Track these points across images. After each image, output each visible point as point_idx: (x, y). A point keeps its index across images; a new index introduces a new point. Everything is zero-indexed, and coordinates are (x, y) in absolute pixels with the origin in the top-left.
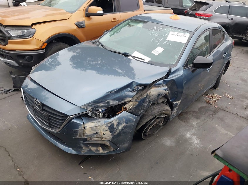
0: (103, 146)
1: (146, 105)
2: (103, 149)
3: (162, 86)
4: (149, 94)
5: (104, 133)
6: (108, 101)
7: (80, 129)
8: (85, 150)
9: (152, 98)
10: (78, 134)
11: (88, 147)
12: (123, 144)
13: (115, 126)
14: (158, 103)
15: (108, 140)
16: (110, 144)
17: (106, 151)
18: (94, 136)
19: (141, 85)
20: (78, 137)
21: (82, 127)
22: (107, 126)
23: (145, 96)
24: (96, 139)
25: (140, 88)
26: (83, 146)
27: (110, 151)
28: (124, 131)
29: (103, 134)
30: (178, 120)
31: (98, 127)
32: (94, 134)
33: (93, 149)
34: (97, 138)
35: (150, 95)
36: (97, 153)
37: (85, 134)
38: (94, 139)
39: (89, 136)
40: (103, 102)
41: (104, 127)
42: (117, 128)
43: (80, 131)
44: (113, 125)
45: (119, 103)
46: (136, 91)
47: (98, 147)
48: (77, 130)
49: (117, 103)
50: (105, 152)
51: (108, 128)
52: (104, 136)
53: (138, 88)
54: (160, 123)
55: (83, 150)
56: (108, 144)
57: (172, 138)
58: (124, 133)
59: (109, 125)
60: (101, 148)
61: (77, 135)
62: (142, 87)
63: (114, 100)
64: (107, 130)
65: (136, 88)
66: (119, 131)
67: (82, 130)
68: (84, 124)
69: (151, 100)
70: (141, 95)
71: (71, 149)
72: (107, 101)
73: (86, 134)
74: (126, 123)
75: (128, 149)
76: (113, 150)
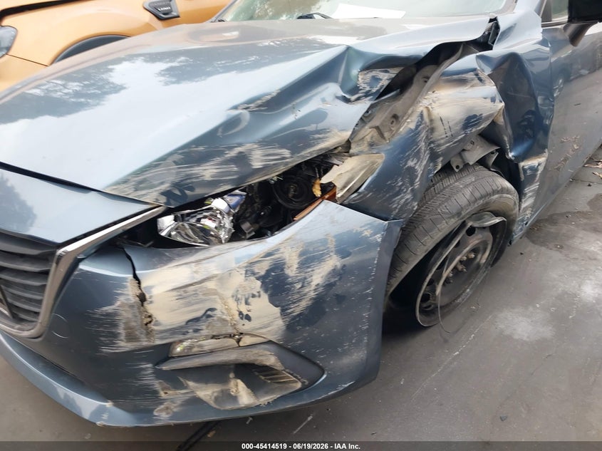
0: (251, 373)
1: (420, 170)
2: (254, 386)
3: (477, 81)
4: (425, 114)
5: (244, 309)
6: (240, 149)
7: (122, 305)
8: (173, 401)
9: (440, 133)
10: (121, 330)
11: (182, 386)
12: (345, 353)
13: (292, 271)
14: (466, 165)
15: (270, 342)
16: (280, 359)
17: (267, 393)
18: (196, 331)
19: (386, 62)
20: (124, 345)
21: (130, 292)
22: (254, 274)
23: (412, 126)
24: (209, 344)
25: (385, 78)
26: (157, 385)
27: (285, 393)
28: (339, 290)
29: (237, 317)
30: (530, 248)
31: (211, 285)
32: (197, 320)
33: (206, 392)
34: (213, 337)
35: (431, 121)
36: (229, 407)
37: (152, 326)
38: (201, 346)
39: (173, 331)
40: (219, 160)
41: (239, 279)
42: (305, 282)
43: (126, 315)
44: (278, 267)
45: (298, 160)
46: (367, 94)
47: (225, 381)
48: (109, 309)
49: (288, 158)
50: (265, 399)
51: (259, 283)
52: (246, 326)
53: (376, 79)
54: (479, 256)
55: (161, 402)
56: (270, 359)
57: (531, 309)
58: (340, 299)
59: (262, 269)
60: (241, 384)
61: (115, 336)
62: (393, 72)
63: (266, 143)
64: (254, 296)
65: (363, 80)
66: (312, 294)
67: (132, 306)
68: (135, 277)
69: (439, 146)
70: (395, 117)
71: (109, 405)
72: (233, 153)
73: (157, 324)
74: (343, 253)
75: (366, 376)
76: (299, 385)
